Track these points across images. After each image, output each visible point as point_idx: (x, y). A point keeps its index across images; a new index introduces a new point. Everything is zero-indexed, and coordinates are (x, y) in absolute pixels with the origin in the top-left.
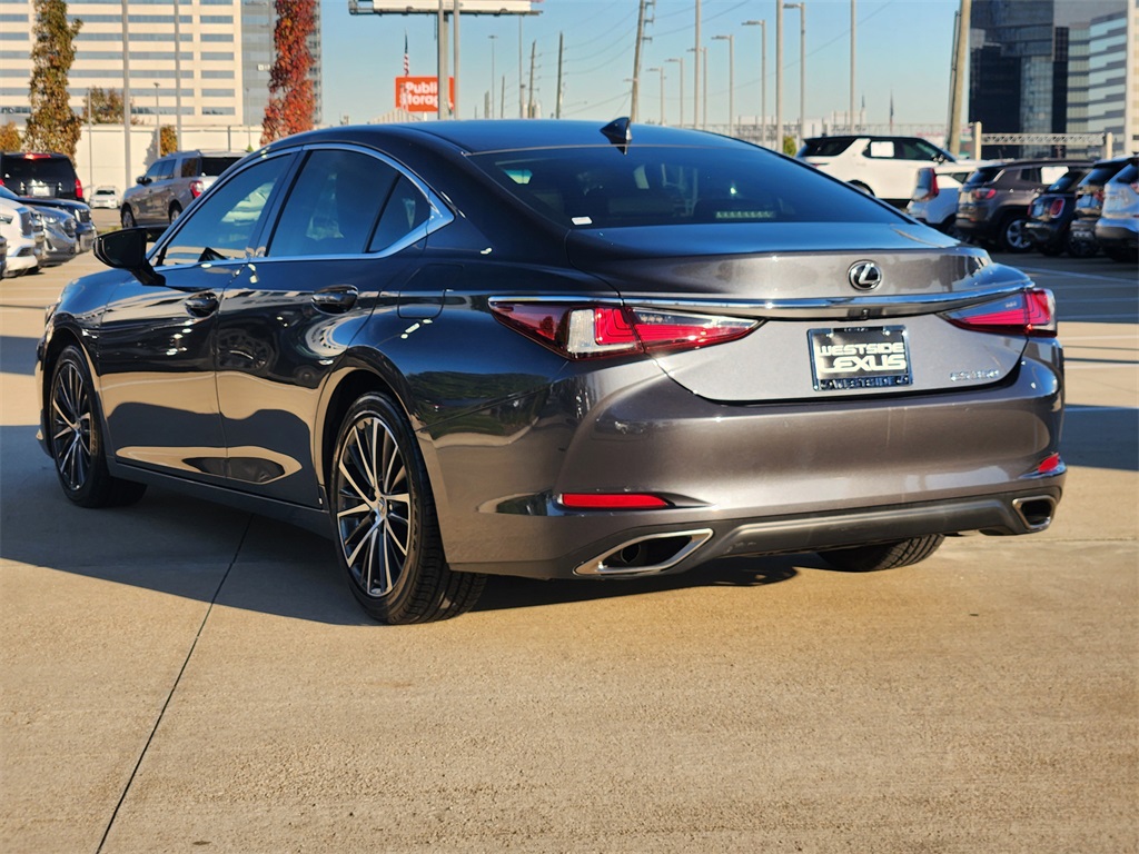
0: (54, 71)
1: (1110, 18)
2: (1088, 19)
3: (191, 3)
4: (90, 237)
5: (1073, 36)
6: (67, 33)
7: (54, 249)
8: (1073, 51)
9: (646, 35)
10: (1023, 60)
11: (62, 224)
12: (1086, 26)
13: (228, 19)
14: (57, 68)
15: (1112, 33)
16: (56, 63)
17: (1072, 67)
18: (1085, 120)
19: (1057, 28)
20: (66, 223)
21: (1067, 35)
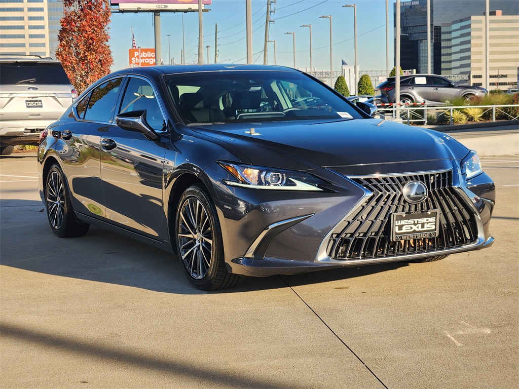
1: (461, 21)
2: (451, 22)
3: (23, 2)
5: (443, 30)
8: (443, 37)
9: (271, 20)
10: (419, 42)
12: (450, 25)
13: (41, 10)
15: (462, 28)
17: (443, 44)
18: (450, 69)
19: (435, 26)
21: (440, 29)
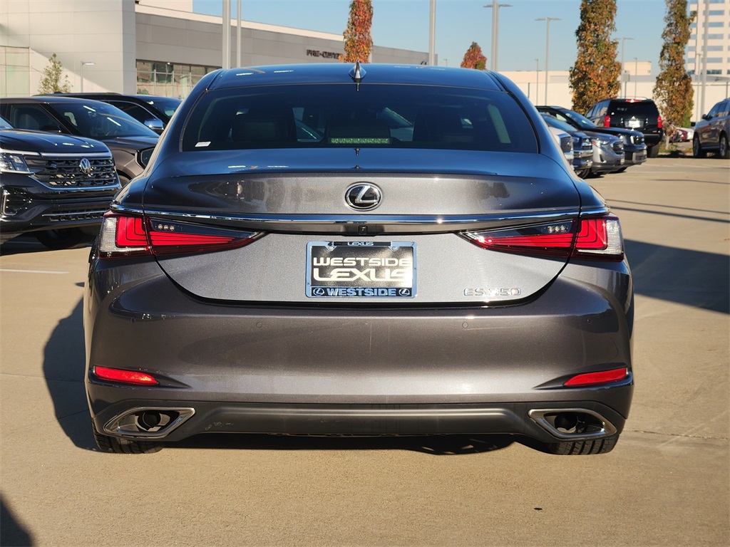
0: (676, 45)
4: (640, 154)
6: (686, 20)
7: (605, 162)
11: (612, 145)
14: (678, 43)
16: (677, 40)
20: (614, 145)
